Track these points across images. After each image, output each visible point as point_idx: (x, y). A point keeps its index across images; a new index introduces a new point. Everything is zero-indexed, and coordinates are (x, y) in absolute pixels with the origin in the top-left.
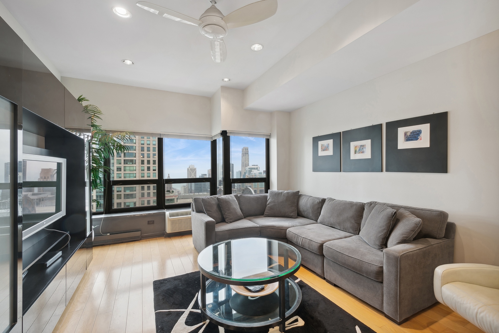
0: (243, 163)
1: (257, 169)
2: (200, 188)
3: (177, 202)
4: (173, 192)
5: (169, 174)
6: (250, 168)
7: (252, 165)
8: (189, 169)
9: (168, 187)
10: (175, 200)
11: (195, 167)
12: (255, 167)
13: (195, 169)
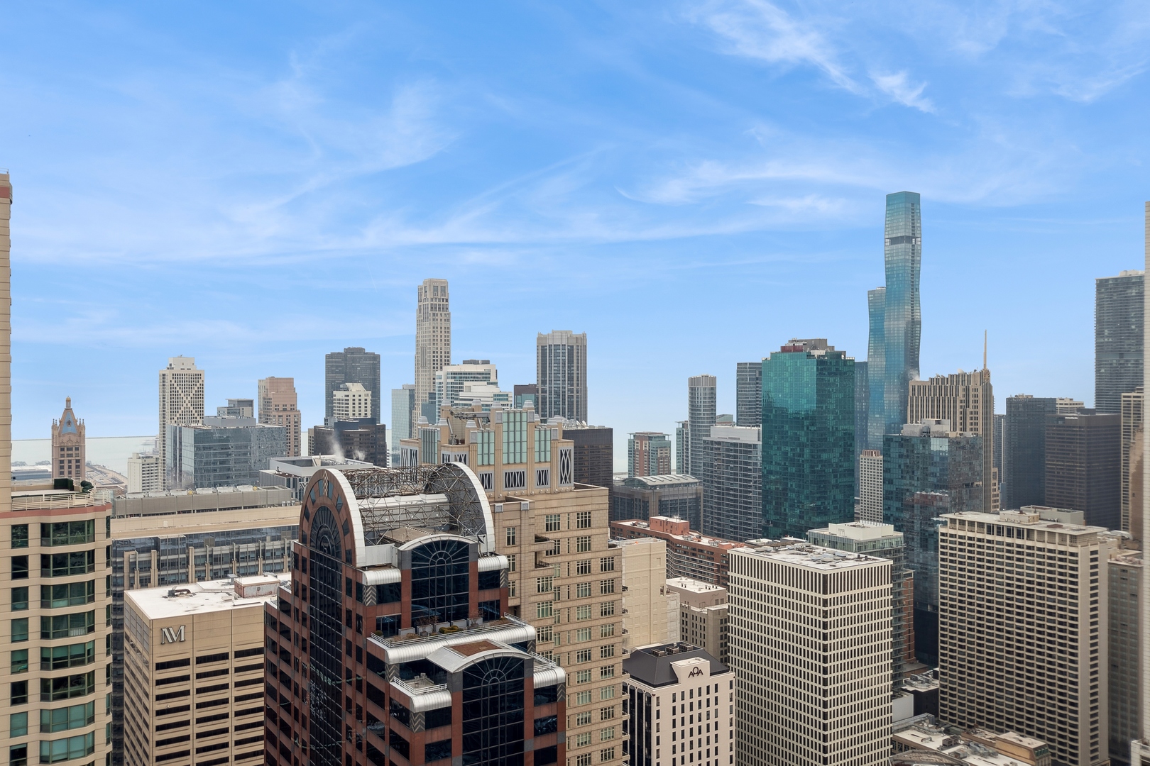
0: (421, 351)
1: (485, 377)
2: (222, 463)
3: (108, 534)
4: (86, 486)
5: (68, 401)
6: (454, 375)
7: (465, 362)
8: (169, 378)
9: (66, 459)
10: (100, 527)
11: (198, 368)
12: (480, 368)
13: (198, 376)
